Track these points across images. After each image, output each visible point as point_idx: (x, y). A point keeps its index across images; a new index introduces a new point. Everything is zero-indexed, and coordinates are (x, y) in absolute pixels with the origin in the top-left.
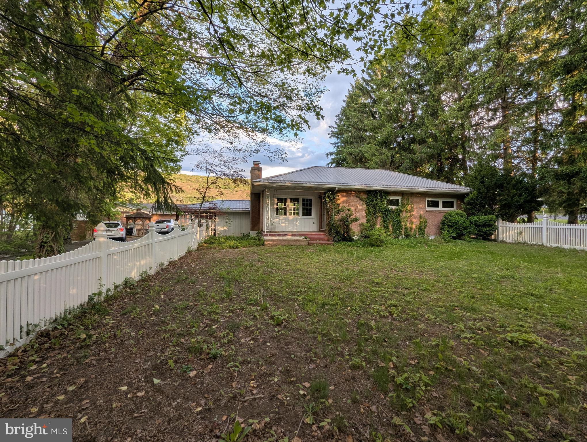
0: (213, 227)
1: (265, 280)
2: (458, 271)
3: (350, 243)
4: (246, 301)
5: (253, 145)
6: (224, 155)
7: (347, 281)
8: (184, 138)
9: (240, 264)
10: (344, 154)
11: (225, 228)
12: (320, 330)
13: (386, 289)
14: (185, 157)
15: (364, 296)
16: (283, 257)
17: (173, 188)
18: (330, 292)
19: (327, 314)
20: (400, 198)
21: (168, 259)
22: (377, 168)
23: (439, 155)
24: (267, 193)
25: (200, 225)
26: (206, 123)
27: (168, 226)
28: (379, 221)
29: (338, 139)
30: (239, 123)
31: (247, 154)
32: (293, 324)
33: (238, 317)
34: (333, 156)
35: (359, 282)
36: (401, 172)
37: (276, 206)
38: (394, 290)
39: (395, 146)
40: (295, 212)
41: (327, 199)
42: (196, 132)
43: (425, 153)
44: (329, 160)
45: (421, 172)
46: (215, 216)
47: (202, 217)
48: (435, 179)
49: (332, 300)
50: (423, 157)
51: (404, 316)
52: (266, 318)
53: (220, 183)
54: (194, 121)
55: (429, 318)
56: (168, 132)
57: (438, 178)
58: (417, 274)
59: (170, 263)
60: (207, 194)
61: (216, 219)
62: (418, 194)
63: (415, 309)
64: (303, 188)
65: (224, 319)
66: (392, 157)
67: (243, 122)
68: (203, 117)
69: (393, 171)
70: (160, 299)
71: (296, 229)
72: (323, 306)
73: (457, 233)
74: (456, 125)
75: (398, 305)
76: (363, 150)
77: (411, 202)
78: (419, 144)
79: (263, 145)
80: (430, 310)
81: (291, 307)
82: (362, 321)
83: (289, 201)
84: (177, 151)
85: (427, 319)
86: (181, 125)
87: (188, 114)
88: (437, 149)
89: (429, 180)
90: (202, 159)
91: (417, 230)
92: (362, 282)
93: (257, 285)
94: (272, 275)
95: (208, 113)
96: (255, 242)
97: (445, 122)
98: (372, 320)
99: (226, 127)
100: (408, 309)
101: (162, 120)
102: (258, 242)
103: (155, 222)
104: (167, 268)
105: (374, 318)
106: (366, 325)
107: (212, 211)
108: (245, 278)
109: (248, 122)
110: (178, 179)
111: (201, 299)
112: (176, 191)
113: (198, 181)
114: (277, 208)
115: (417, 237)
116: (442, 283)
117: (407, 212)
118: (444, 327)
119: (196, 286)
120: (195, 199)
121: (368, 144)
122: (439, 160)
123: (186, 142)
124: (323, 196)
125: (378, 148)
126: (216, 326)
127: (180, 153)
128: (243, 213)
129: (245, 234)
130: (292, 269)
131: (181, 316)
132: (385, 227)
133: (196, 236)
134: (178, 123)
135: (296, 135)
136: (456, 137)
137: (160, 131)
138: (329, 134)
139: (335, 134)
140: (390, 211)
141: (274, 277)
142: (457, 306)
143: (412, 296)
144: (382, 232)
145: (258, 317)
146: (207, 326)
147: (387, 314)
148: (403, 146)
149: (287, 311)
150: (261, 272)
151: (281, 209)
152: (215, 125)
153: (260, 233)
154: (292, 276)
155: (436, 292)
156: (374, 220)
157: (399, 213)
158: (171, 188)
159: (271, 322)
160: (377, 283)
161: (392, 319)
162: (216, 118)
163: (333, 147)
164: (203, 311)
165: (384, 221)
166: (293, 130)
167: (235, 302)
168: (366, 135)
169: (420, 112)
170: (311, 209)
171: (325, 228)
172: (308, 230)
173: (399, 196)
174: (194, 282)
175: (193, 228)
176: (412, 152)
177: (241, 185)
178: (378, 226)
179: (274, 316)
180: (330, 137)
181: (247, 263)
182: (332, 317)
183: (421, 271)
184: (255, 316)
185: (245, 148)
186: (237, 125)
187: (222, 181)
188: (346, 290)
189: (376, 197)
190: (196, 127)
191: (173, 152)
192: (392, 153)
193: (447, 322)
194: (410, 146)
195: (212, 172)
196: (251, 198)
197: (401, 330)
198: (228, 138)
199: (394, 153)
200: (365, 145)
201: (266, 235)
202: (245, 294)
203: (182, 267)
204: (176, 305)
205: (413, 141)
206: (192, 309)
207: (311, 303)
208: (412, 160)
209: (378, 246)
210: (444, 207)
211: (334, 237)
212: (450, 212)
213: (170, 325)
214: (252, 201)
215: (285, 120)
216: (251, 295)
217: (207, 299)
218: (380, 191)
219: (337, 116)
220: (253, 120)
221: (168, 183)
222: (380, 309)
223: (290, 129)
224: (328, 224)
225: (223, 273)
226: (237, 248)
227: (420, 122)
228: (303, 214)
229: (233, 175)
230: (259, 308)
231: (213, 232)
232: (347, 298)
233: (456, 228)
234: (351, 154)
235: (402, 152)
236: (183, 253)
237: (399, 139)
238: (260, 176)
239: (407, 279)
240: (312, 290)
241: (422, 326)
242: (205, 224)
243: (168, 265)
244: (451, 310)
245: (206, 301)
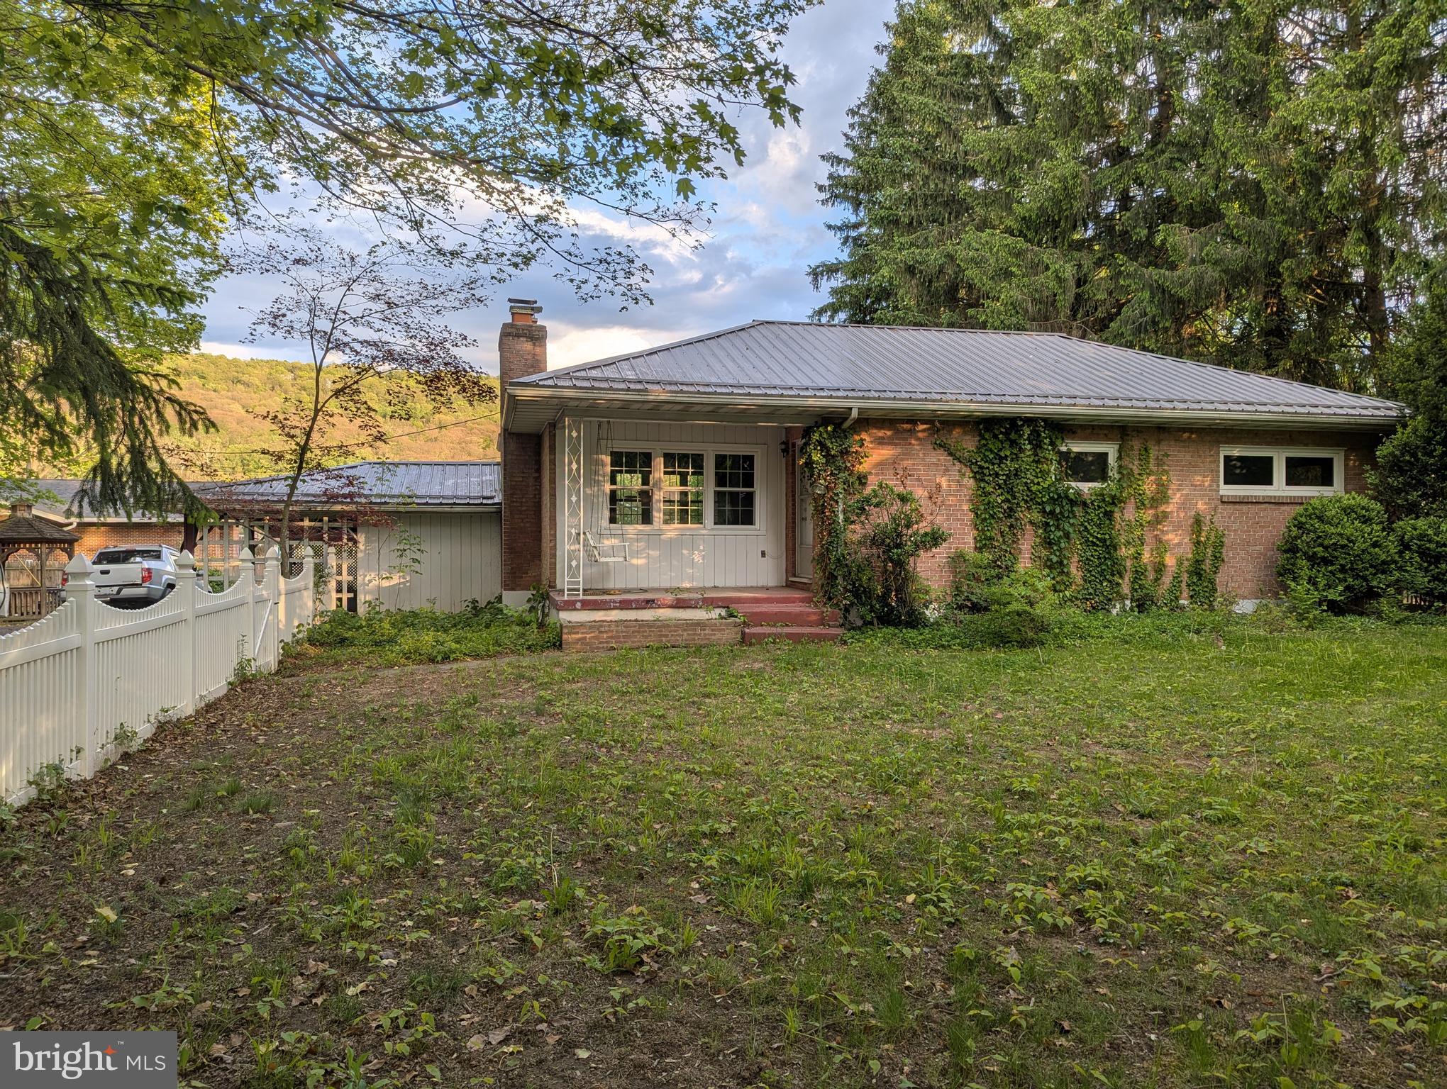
0: (345, 578)
1: (564, 792)
2: (1352, 741)
3: (910, 634)
4: (486, 877)
5: (509, 237)
6: (384, 276)
7: (901, 789)
8: (212, 202)
9: (459, 727)
10: (885, 271)
11: (395, 581)
12: (794, 990)
13: (1061, 819)
14: (217, 283)
15: (973, 848)
16: (641, 692)
17: (170, 412)
18: (832, 831)
19: (821, 922)
20: (1110, 449)
21: (154, 710)
22: (1019, 328)
23: (1273, 271)
24: (571, 433)
25: (290, 569)
26: (304, 137)
27: (148, 575)
28: (1028, 543)
29: (856, 210)
30: (448, 137)
31: (485, 270)
32: (685, 969)
33: (454, 944)
34: (838, 281)
35: (950, 790)
36: (1117, 339)
37: (608, 487)
38: (1094, 821)
39: (1090, 233)
40: (686, 511)
41: (817, 457)
42: (262, 174)
43: (1216, 263)
44: (823, 297)
45: (1198, 340)
46: (355, 530)
47: (297, 534)
48: (1256, 369)
49: (841, 867)
50: (1207, 279)
51: (1138, 927)
52: (572, 944)
53: (373, 391)
54: (252, 130)
55: (1240, 935)
56: (140, 174)
57: (1269, 365)
58: (1187, 756)
59: (161, 727)
60: (315, 436)
61: (355, 542)
62: (1184, 430)
63: (1183, 898)
64: (717, 411)
65: (397, 955)
66: (1080, 282)
67: (464, 132)
68: (291, 111)
69: (1083, 336)
70: (118, 882)
71: (692, 579)
72: (806, 888)
73: (1348, 588)
74: (1340, 147)
75: (1112, 882)
76: (962, 254)
77: (1159, 463)
78: (1192, 225)
79: (551, 230)
80: (1244, 899)
81: (674, 898)
82: (968, 950)
83: (659, 464)
84: (185, 257)
85: (1231, 940)
86: (196, 146)
87: (226, 99)
88: (1266, 243)
89: (1231, 371)
90: (292, 292)
91: (1185, 577)
92: (963, 789)
93: (533, 810)
94: (595, 769)
95: (311, 95)
96: (522, 635)
97: (1294, 133)
98: (1008, 944)
99: (394, 156)
100: (1154, 898)
101: (114, 123)
102: (533, 634)
103: (94, 556)
104: (147, 751)
105: (1015, 935)
106: (984, 965)
107: (338, 508)
108: (481, 782)
109: (484, 132)
110: (188, 374)
111: (296, 874)
112: (182, 422)
113: (275, 385)
114: (613, 493)
115: (1182, 608)
116: (1290, 789)
117: (1141, 505)
118: (1302, 968)
119: (273, 820)
120: (266, 461)
121: (980, 228)
122: (1274, 291)
123: (222, 219)
124: (800, 442)
125: (1021, 244)
126: (361, 986)
127: (197, 263)
128: (471, 515)
129: (482, 604)
130: (678, 743)
131: (212, 948)
132: (1050, 568)
133: (274, 612)
134: (183, 136)
135: (685, 188)
136: (1342, 196)
137: (105, 171)
138: (821, 188)
139: (845, 186)
140: (1072, 503)
141: (606, 777)
142: (1352, 885)
143: (1167, 846)
144: (1040, 585)
145: (538, 941)
146: (322, 988)
147: (1069, 920)
148: (1124, 233)
149: (661, 915)
150: (549, 756)
151: (630, 499)
152: (344, 146)
153: (545, 597)
154: (678, 770)
155: (1268, 828)
156: (1009, 538)
157: (1108, 506)
158: (159, 414)
159: (593, 960)
160: (1024, 795)
161: (1088, 941)
162: (350, 117)
163: (838, 243)
164: (303, 927)
165: (1048, 543)
166: (671, 166)
167: (443, 883)
168: (972, 192)
169: (1192, 93)
170: (749, 499)
171: (809, 573)
172: (741, 584)
173: (1107, 438)
174: (267, 806)
175: (258, 582)
176: (1160, 257)
177: (460, 401)
178: (1024, 565)
179: (606, 934)
180: (824, 202)
181: (491, 722)
182: (845, 935)
183: (1204, 745)
184: (524, 939)
185: (474, 247)
186: (439, 146)
187: (383, 385)
188: (898, 824)
189: (1013, 443)
190: (263, 155)
191: (165, 263)
192: (1080, 266)
193: (1311, 948)
194: (1152, 231)
195: (337, 347)
196: (505, 454)
197: (1125, 985)
198: (402, 202)
199: (1087, 262)
200: (970, 235)
201: (570, 606)
202: (481, 848)
203: (216, 743)
204: (189, 904)
205: (1166, 210)
206: (259, 919)
207: (756, 880)
208: (1160, 290)
209: (1024, 644)
210: (1291, 481)
211: (847, 610)
212: (1316, 503)
213: (165, 987)
214: (508, 467)
215: (639, 123)
216: (508, 853)
217: (322, 875)
218: (1030, 421)
219: (853, 113)
220: (506, 128)
221: (146, 392)
222: (1039, 898)
223: (660, 166)
224: (822, 559)
225: (391, 764)
226: (446, 659)
227: (1193, 135)
228: (720, 519)
229: (425, 361)
230: (540, 905)
231: (345, 596)
232: (902, 856)
233: (1343, 569)
234: (911, 270)
235: (1121, 258)
236: (216, 687)
237: (1108, 207)
238: (537, 364)
239: (1147, 777)
240: (760, 828)
241: (1210, 966)
242: (309, 564)
243: (154, 739)
244: (1329, 898)
245: (320, 883)
